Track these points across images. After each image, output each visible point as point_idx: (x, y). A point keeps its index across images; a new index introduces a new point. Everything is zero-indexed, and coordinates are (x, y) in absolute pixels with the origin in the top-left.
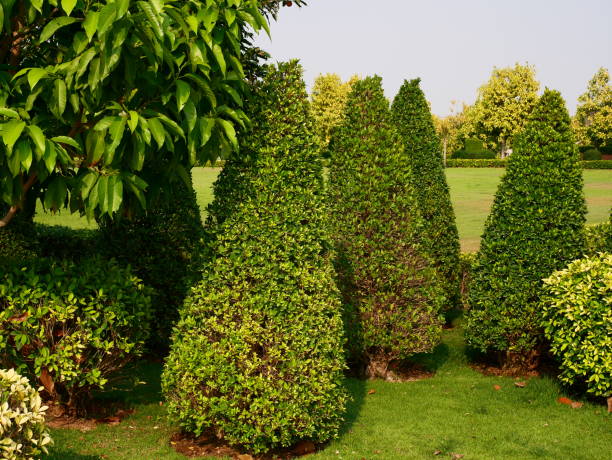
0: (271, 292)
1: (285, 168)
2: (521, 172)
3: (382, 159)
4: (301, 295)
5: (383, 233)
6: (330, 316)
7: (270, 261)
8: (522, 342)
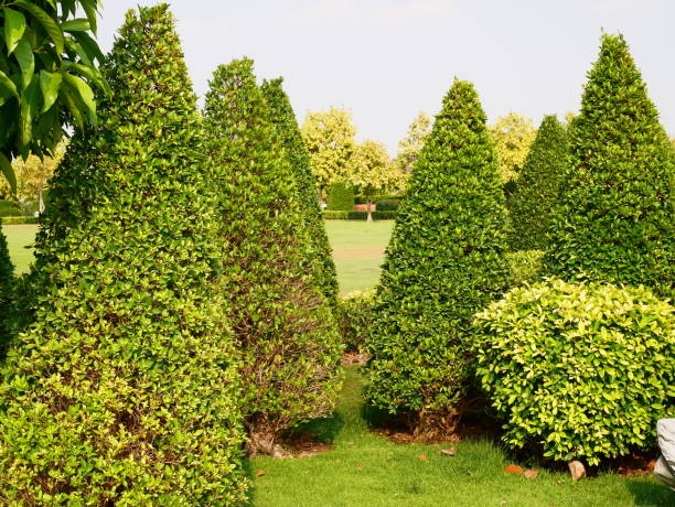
0: (144, 333)
1: (156, 155)
2: (430, 183)
3: (259, 165)
4: (185, 337)
5: (264, 262)
6: (224, 366)
7: (139, 288)
8: (442, 398)
